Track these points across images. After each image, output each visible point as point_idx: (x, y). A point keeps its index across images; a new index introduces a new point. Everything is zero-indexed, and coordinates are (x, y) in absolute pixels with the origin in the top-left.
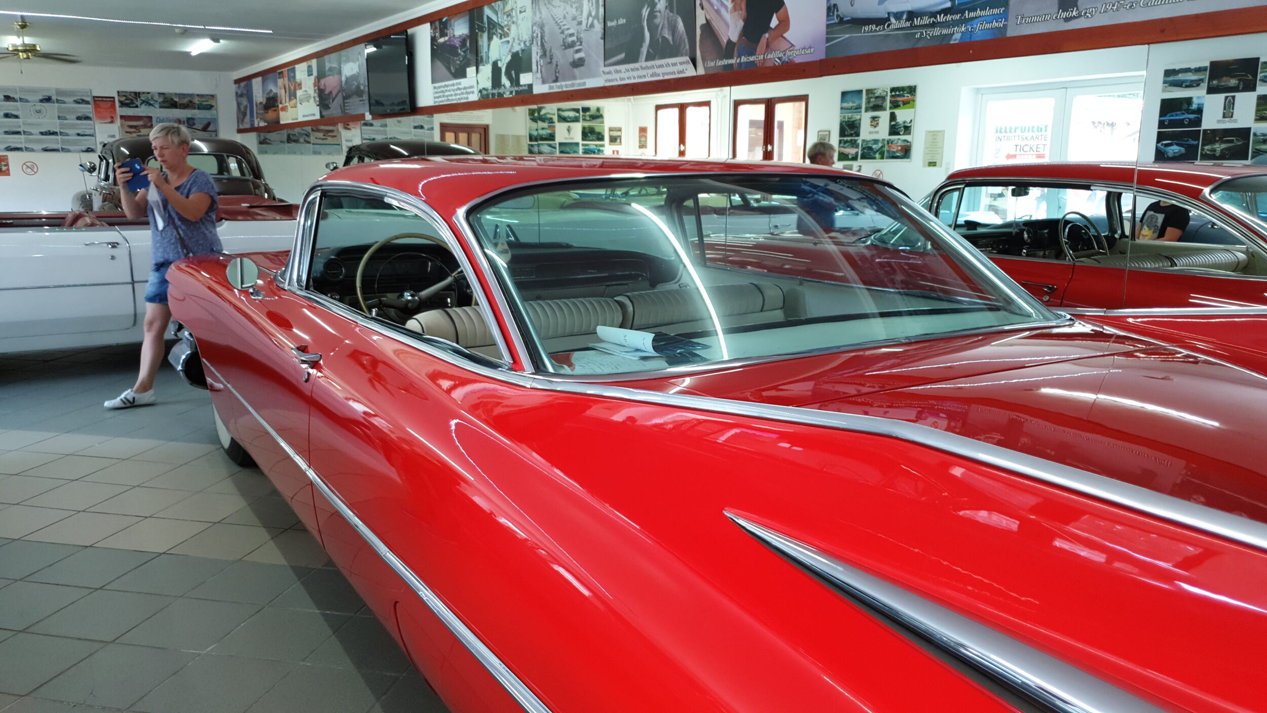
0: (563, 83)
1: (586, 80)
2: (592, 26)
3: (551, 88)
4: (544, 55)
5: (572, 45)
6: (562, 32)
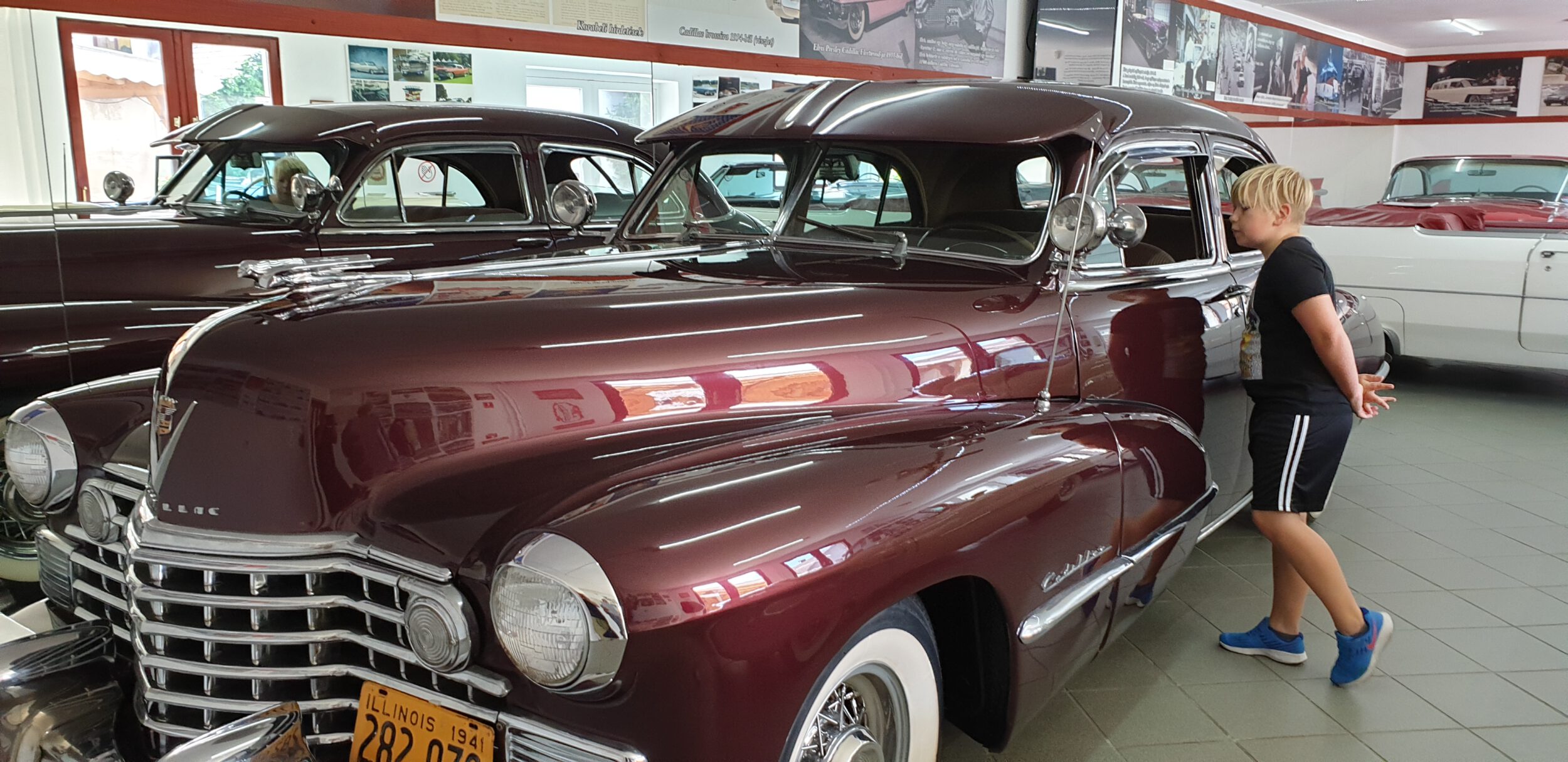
0: (1233, 97)
1: (1245, 98)
2: (1249, 60)
3: (1225, 98)
4: (1223, 71)
5: (1237, 70)
6: (1234, 58)
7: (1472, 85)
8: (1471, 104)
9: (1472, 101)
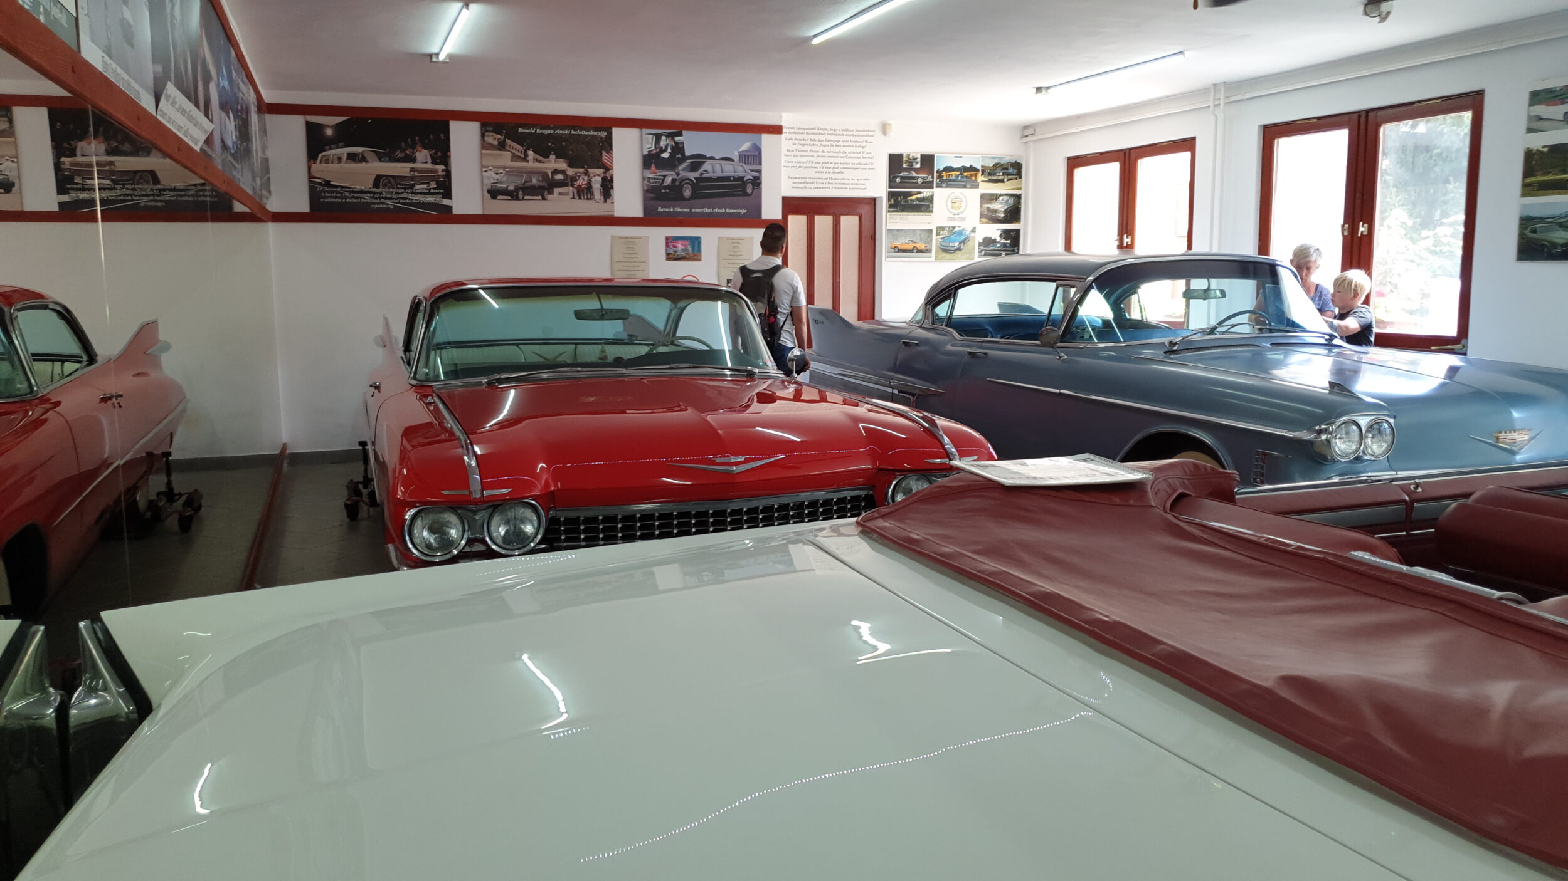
7: (380, 160)
8: (384, 191)
9: (384, 186)
